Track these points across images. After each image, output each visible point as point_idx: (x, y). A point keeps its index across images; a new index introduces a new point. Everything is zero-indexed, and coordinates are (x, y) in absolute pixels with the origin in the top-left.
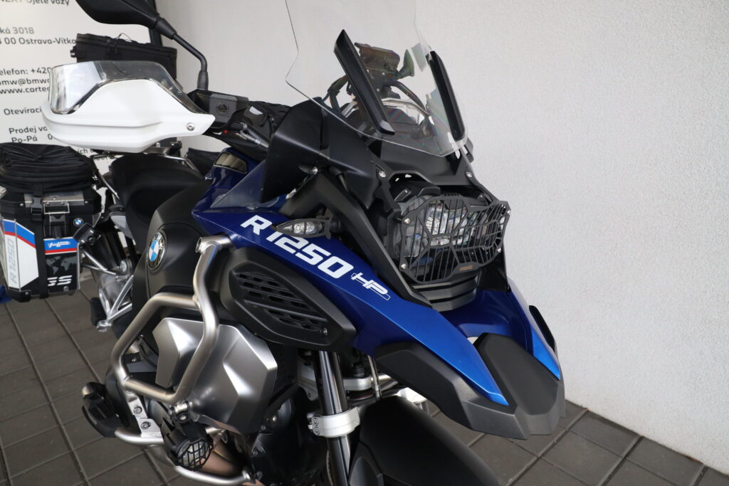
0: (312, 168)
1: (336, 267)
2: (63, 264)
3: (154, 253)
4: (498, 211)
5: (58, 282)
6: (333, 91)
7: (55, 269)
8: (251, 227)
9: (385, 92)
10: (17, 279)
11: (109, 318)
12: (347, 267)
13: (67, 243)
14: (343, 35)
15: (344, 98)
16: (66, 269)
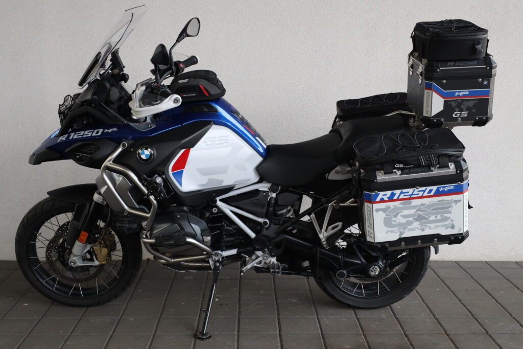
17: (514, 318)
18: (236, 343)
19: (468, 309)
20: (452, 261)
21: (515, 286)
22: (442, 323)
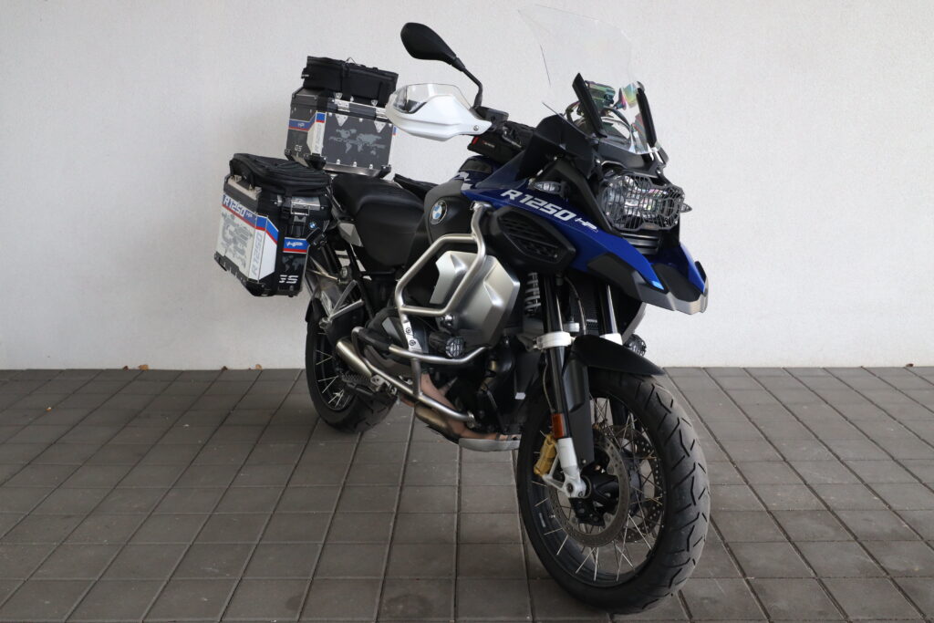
0: (554, 156)
1: (565, 215)
2: (294, 264)
3: (438, 214)
4: (675, 194)
5: (286, 281)
6: (569, 111)
7: (288, 267)
8: (508, 196)
9: (604, 112)
10: (257, 272)
11: (331, 315)
12: (572, 215)
13: (301, 244)
14: (579, 76)
15: (575, 116)
16: (296, 268)
17: (821, 441)
18: (457, 474)
19: (759, 430)
20: (739, 368)
21: (823, 399)
22: (726, 447)
